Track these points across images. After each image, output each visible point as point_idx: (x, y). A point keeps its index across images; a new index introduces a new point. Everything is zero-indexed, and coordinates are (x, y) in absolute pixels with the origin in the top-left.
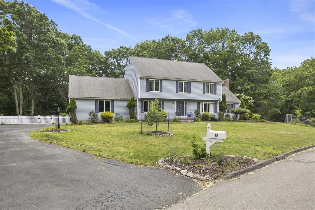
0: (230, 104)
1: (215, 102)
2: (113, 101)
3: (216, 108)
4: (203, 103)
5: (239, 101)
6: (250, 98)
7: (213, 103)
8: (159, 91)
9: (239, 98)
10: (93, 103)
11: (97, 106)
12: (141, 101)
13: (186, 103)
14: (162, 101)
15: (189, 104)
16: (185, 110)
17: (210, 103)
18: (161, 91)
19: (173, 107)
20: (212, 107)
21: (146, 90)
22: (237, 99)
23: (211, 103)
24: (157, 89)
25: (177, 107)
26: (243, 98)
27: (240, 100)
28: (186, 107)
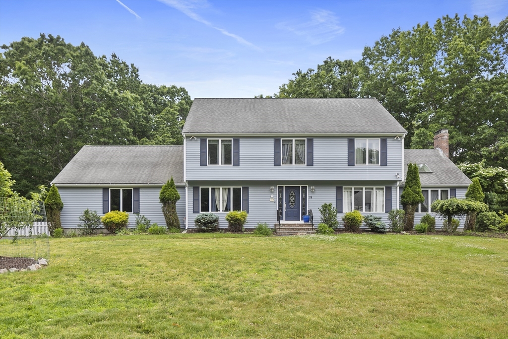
0: (440, 190)
1: (388, 185)
2: (137, 189)
3: (389, 200)
4: (353, 187)
5: (468, 182)
6: (503, 172)
7: (383, 188)
8: (232, 165)
9: (469, 174)
10: (99, 194)
11: (106, 201)
12: (194, 188)
13: (304, 188)
14: (244, 186)
15: (312, 192)
16: (303, 206)
17: (372, 189)
18: (237, 164)
19: (271, 200)
20: (378, 198)
21: (201, 162)
22: (464, 176)
23: (374, 188)
24: (227, 161)
25: (280, 200)
26: (481, 175)
27: (471, 178)
28: (304, 200)
